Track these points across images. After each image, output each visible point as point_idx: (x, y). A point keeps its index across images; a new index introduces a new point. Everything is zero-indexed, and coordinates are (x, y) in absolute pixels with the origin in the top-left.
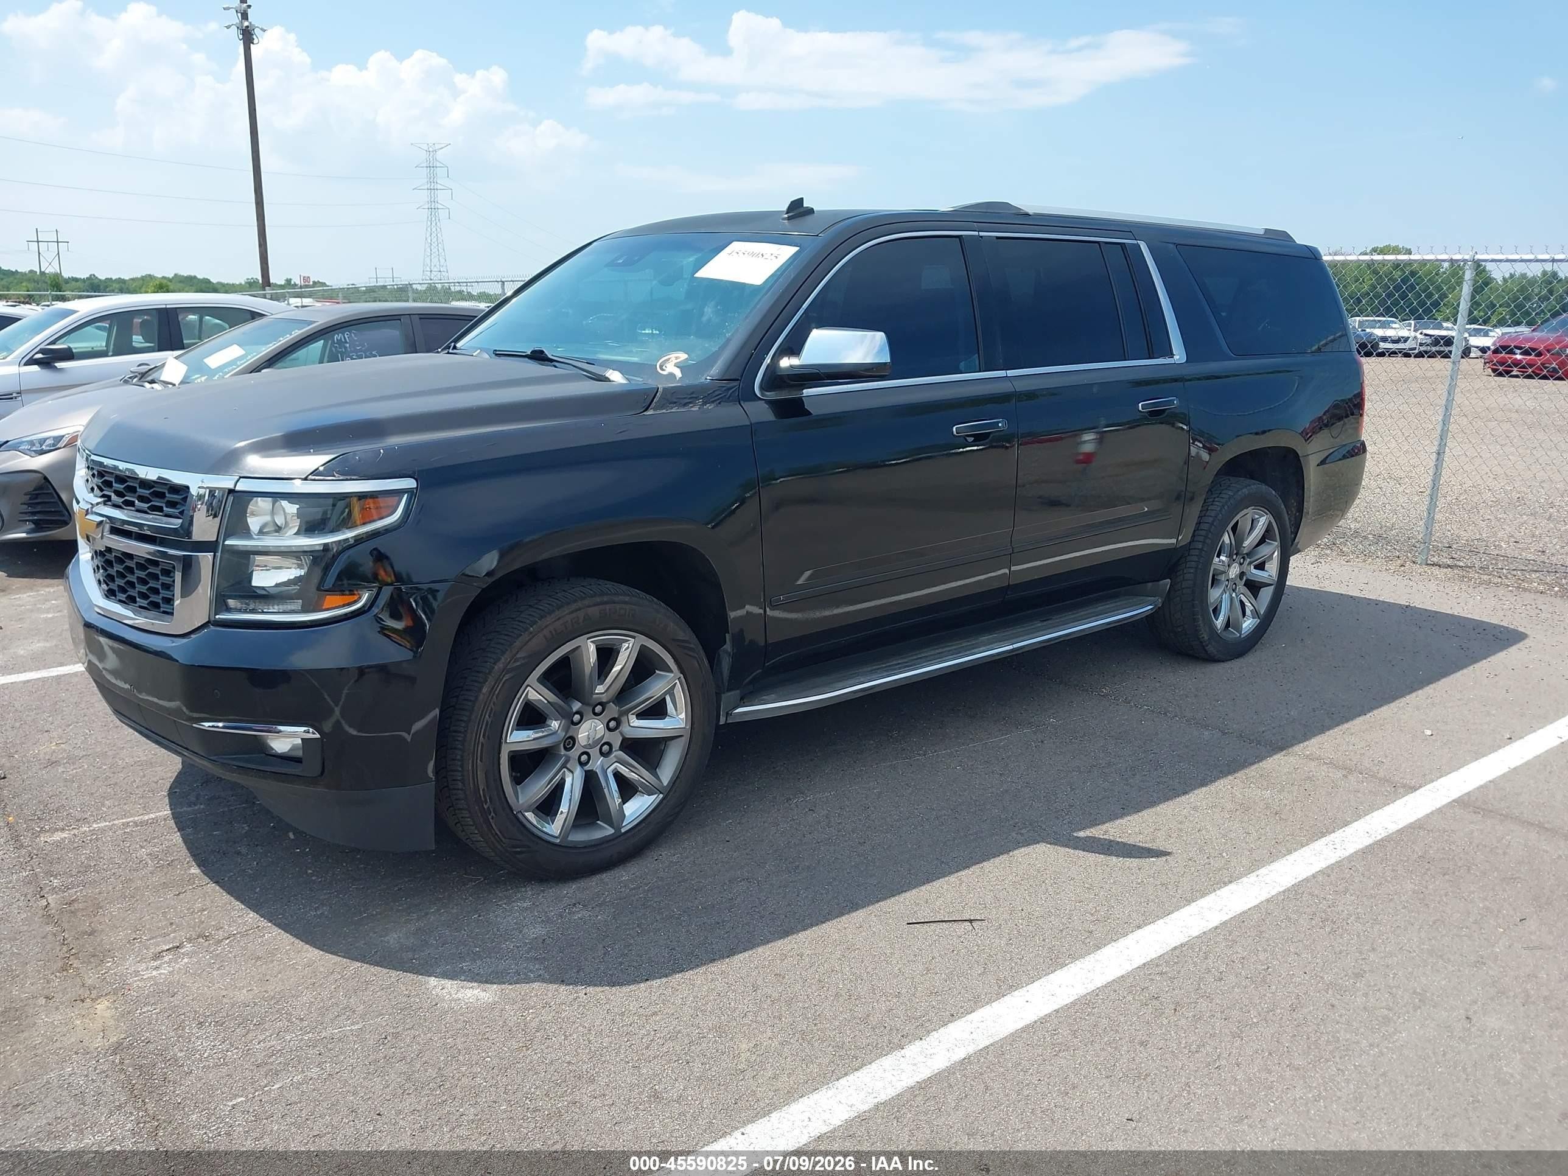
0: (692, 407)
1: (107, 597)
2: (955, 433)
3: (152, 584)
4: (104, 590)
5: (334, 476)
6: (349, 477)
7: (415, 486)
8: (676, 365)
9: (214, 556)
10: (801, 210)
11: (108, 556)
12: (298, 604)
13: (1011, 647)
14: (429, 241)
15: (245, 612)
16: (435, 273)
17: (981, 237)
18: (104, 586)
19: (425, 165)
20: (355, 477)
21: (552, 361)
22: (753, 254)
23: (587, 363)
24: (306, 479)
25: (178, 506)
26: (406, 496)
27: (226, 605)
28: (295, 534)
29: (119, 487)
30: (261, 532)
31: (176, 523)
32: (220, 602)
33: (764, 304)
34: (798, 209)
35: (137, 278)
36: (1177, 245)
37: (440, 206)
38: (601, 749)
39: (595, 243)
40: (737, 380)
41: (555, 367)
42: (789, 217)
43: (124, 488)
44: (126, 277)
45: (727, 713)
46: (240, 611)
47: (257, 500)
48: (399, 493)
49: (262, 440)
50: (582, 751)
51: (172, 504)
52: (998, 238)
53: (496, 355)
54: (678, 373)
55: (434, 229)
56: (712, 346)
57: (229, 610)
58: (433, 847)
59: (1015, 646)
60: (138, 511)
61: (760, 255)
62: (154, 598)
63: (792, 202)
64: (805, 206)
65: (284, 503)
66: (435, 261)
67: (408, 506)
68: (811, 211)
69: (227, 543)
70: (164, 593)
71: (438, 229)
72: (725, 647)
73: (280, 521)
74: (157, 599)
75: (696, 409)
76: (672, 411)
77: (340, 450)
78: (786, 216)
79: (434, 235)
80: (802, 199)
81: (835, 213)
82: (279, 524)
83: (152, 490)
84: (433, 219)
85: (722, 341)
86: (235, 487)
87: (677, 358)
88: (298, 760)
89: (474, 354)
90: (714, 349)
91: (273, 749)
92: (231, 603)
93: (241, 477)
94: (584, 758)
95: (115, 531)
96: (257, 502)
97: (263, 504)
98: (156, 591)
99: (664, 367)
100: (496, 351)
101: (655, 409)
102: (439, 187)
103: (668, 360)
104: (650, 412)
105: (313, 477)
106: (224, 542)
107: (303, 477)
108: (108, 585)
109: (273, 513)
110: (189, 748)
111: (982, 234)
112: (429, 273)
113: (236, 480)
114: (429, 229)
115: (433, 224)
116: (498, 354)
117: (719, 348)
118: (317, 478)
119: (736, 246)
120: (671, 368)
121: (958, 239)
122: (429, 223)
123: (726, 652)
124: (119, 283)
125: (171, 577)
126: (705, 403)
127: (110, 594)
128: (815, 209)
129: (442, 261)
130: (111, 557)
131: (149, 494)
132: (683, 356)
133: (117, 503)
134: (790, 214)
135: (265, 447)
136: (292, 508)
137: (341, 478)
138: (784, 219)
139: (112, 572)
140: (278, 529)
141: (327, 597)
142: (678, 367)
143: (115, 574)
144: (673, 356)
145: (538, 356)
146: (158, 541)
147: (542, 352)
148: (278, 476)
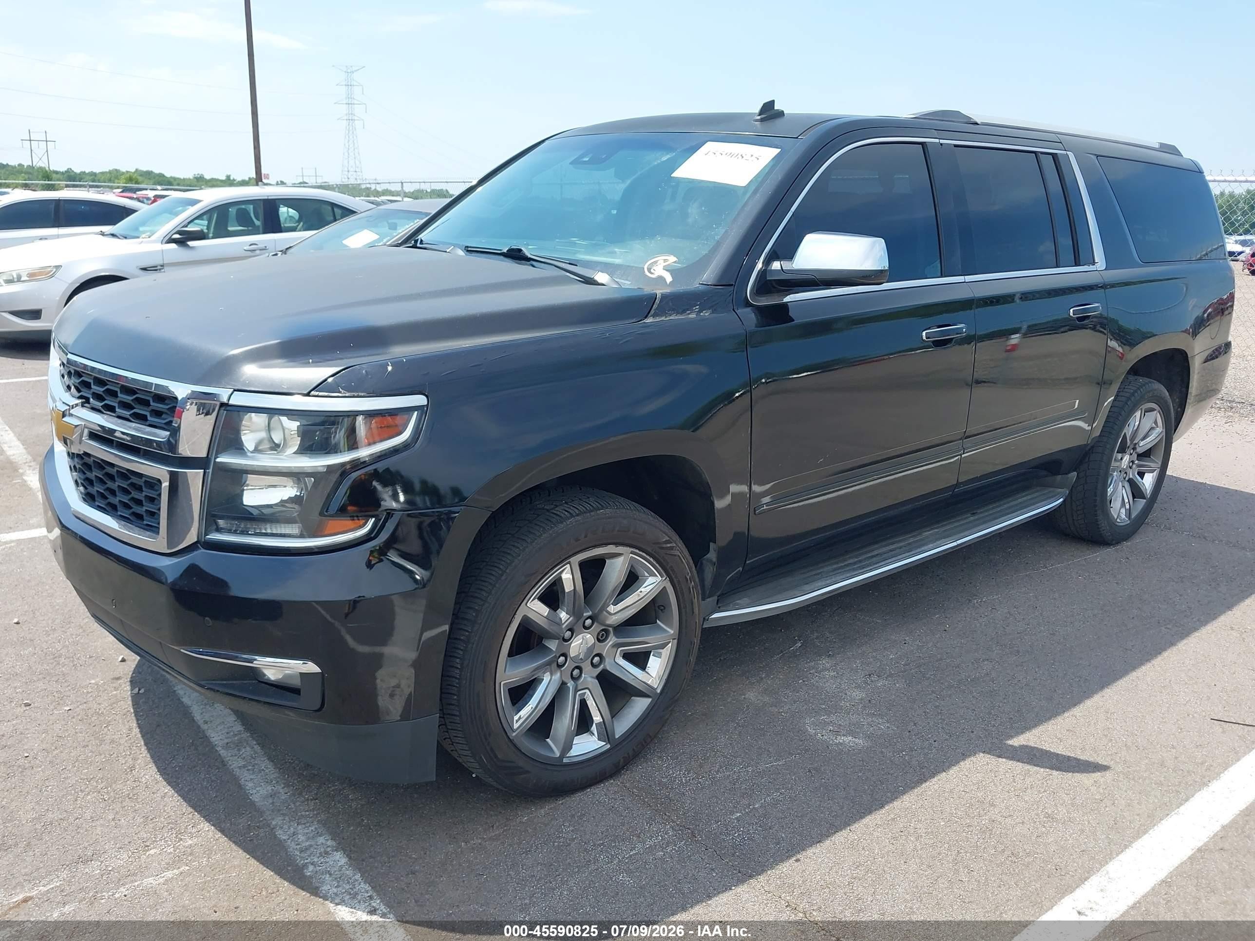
0: (689, 314)
1: (85, 500)
2: (924, 338)
3: (135, 494)
4: (81, 493)
5: (340, 392)
6: (356, 394)
7: (426, 403)
8: (666, 269)
9: (205, 473)
10: (772, 112)
11: (86, 459)
12: (294, 529)
13: (955, 544)
14: (347, 147)
15: (235, 532)
16: (352, 173)
17: (941, 144)
18: (82, 488)
19: (344, 83)
20: (362, 394)
21: (529, 259)
22: (731, 155)
23: (570, 264)
24: (308, 395)
25: (164, 416)
26: (416, 413)
27: (216, 523)
28: (294, 453)
29: (99, 390)
30: (257, 450)
31: (162, 435)
32: (210, 520)
33: (753, 208)
34: (769, 112)
35: (106, 172)
36: (1097, 156)
37: (356, 118)
38: (592, 663)
39: (547, 142)
40: (731, 285)
41: (533, 266)
42: (761, 119)
43: (103, 391)
44: (97, 170)
45: (704, 619)
46: (230, 531)
47: (250, 416)
48: (409, 410)
49: (257, 348)
50: (574, 666)
51: (158, 414)
52: (956, 146)
53: (468, 251)
54: (669, 278)
55: (351, 137)
56: (701, 249)
57: (219, 530)
58: (433, 778)
59: (959, 542)
60: (119, 417)
61: (739, 156)
62: (137, 509)
63: (764, 104)
64: (775, 108)
65: (284, 419)
66: (352, 163)
67: (419, 425)
68: (781, 114)
69: (218, 460)
70: (148, 506)
71: (355, 137)
72: (708, 556)
73: (277, 437)
74: (141, 510)
75: (693, 316)
76: (671, 318)
77: (345, 361)
78: (759, 117)
79: (351, 141)
80: (773, 101)
81: (809, 117)
82: (277, 442)
83: (135, 397)
84: (351, 128)
85: (712, 243)
86: (229, 400)
87: (665, 261)
88: (296, 691)
89: (448, 251)
90: (704, 252)
91: (265, 675)
92: (221, 523)
93: (235, 390)
94: (576, 672)
95: (93, 436)
96: (251, 418)
97: (259, 420)
98: (139, 503)
99: (652, 271)
100: (468, 247)
101: (654, 316)
102: (356, 102)
103: (656, 262)
104: (649, 320)
105: (317, 393)
106: (215, 458)
107: (306, 392)
108: (86, 488)
109: (269, 429)
110: (174, 667)
111: (942, 141)
112: (347, 173)
113: (230, 393)
114: (347, 137)
115: (351, 132)
116: (469, 250)
117: (710, 251)
118: (321, 394)
119: (710, 146)
120: (659, 271)
121: (921, 146)
122: (347, 132)
123: (711, 561)
124: (91, 175)
125: (156, 491)
126: (700, 311)
127: (89, 498)
128: (785, 113)
129: (357, 162)
130: (90, 461)
131: (132, 400)
132: (672, 259)
133: (97, 407)
134: (763, 116)
135: (260, 356)
136: (292, 425)
137: (347, 395)
138: (757, 121)
139: (92, 475)
140: (275, 447)
141: (330, 521)
142: (667, 270)
143: (94, 479)
144: (660, 259)
145: (515, 255)
146: (142, 452)
147: (520, 250)
148: (276, 391)
